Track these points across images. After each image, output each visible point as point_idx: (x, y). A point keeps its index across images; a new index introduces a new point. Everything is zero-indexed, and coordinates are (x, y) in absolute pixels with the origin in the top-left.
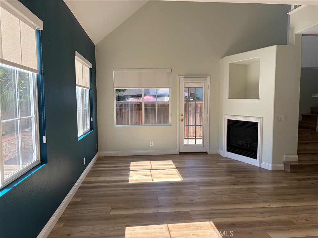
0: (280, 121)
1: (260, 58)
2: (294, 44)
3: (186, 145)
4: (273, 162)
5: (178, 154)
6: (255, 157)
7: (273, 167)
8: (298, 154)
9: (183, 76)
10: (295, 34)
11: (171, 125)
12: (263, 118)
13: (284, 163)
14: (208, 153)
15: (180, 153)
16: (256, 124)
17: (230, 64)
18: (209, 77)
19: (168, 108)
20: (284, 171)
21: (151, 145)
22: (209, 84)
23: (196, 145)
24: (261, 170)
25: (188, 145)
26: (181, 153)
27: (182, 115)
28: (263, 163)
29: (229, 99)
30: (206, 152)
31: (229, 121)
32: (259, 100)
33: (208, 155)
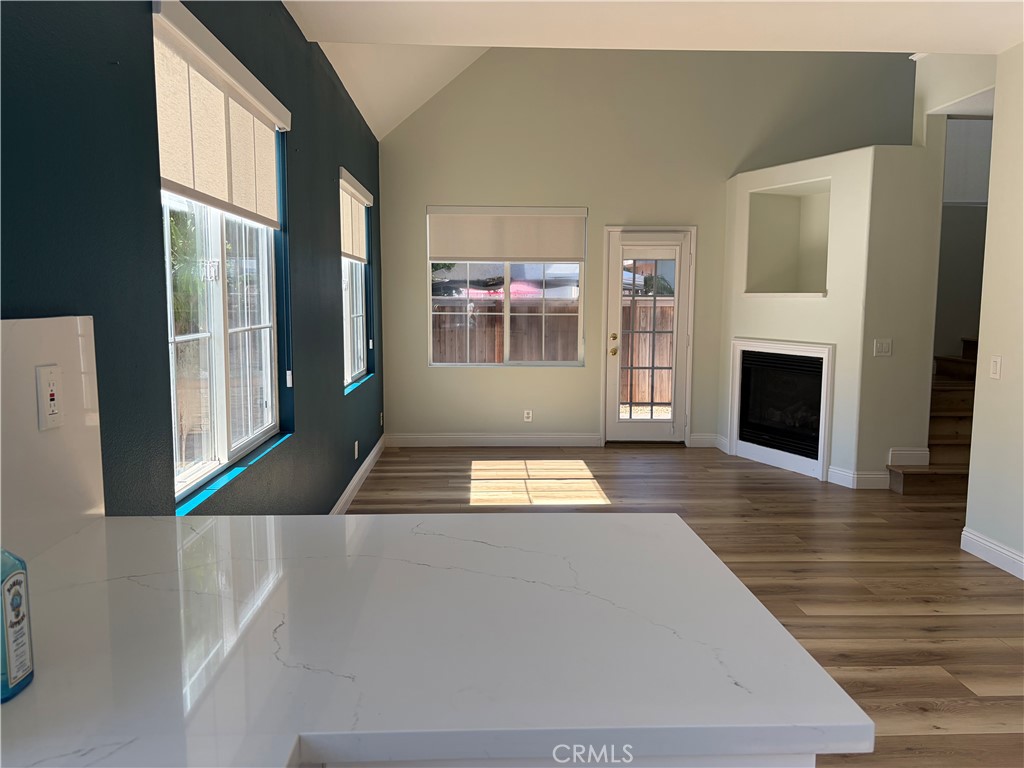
0: (883, 354)
1: (830, 180)
2: (924, 144)
3: (625, 421)
4: (861, 466)
5: (603, 445)
6: (813, 454)
7: (859, 480)
8: (930, 446)
9: (620, 229)
10: (929, 115)
11: (583, 366)
12: (834, 346)
13: (890, 470)
14: (687, 444)
15: (607, 443)
16: (818, 362)
17: (752, 194)
18: (694, 230)
19: (577, 317)
20: (890, 491)
21: (526, 420)
22: (693, 251)
23: (652, 422)
24: (826, 486)
25: (631, 421)
26: (611, 445)
27: (615, 338)
28: (832, 469)
29: (746, 292)
30: (683, 443)
31: (748, 357)
32: (825, 296)
33: (686, 450)
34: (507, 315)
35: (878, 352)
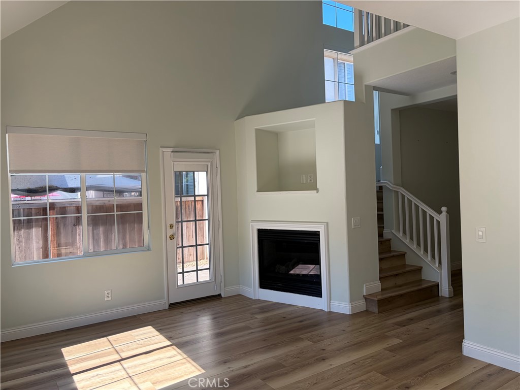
0: (357, 227)
1: (314, 120)
2: (364, 102)
3: (179, 287)
4: (352, 300)
5: (167, 307)
6: (319, 294)
7: (353, 308)
8: (380, 279)
9: (171, 150)
10: (365, 85)
11: (148, 250)
12: (327, 223)
13: (365, 298)
14: (223, 296)
15: (171, 305)
16: (317, 234)
17: (256, 129)
18: (218, 152)
19: (142, 213)
20: (367, 312)
21: (106, 299)
22: (218, 166)
23: (198, 285)
24: (332, 317)
25: (185, 287)
26: (173, 306)
27: (171, 226)
28: (333, 303)
29: (258, 191)
30: (220, 295)
31: (261, 232)
32: (318, 192)
33: (223, 300)
34: (85, 215)
35: (355, 226)
